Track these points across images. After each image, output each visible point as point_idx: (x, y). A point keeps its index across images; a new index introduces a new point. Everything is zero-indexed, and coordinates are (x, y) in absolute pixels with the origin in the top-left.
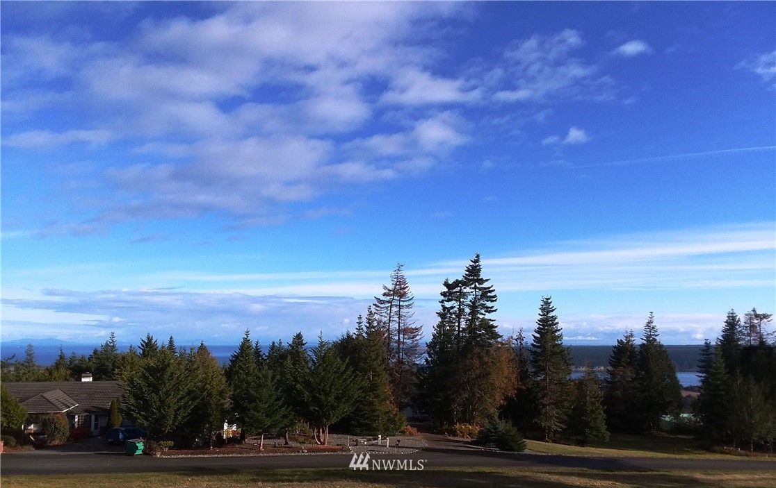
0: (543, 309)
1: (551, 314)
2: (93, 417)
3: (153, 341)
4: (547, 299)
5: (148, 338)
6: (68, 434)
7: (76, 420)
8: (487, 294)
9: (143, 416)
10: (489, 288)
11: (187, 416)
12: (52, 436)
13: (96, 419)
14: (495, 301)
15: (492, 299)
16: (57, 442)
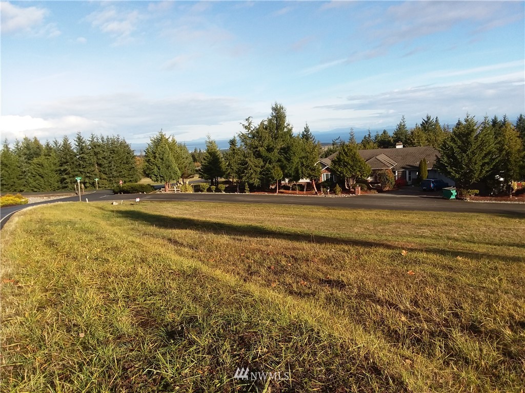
2: (407, 172)
3: (431, 119)
5: (428, 117)
6: (394, 183)
7: (397, 174)
9: (454, 170)
11: (489, 171)
12: (384, 184)
13: (410, 174)
16: (387, 189)
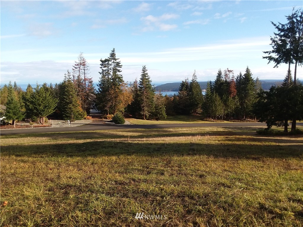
0: (143, 70)
1: (146, 72)
4: (145, 66)
8: (118, 64)
10: (119, 62)
14: (121, 67)
15: (120, 66)
